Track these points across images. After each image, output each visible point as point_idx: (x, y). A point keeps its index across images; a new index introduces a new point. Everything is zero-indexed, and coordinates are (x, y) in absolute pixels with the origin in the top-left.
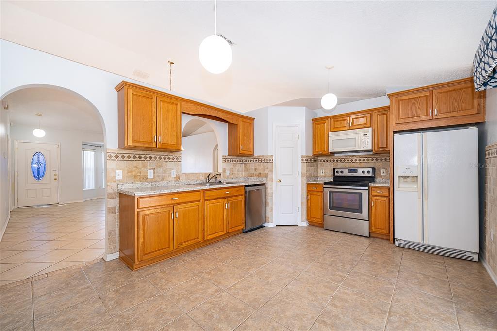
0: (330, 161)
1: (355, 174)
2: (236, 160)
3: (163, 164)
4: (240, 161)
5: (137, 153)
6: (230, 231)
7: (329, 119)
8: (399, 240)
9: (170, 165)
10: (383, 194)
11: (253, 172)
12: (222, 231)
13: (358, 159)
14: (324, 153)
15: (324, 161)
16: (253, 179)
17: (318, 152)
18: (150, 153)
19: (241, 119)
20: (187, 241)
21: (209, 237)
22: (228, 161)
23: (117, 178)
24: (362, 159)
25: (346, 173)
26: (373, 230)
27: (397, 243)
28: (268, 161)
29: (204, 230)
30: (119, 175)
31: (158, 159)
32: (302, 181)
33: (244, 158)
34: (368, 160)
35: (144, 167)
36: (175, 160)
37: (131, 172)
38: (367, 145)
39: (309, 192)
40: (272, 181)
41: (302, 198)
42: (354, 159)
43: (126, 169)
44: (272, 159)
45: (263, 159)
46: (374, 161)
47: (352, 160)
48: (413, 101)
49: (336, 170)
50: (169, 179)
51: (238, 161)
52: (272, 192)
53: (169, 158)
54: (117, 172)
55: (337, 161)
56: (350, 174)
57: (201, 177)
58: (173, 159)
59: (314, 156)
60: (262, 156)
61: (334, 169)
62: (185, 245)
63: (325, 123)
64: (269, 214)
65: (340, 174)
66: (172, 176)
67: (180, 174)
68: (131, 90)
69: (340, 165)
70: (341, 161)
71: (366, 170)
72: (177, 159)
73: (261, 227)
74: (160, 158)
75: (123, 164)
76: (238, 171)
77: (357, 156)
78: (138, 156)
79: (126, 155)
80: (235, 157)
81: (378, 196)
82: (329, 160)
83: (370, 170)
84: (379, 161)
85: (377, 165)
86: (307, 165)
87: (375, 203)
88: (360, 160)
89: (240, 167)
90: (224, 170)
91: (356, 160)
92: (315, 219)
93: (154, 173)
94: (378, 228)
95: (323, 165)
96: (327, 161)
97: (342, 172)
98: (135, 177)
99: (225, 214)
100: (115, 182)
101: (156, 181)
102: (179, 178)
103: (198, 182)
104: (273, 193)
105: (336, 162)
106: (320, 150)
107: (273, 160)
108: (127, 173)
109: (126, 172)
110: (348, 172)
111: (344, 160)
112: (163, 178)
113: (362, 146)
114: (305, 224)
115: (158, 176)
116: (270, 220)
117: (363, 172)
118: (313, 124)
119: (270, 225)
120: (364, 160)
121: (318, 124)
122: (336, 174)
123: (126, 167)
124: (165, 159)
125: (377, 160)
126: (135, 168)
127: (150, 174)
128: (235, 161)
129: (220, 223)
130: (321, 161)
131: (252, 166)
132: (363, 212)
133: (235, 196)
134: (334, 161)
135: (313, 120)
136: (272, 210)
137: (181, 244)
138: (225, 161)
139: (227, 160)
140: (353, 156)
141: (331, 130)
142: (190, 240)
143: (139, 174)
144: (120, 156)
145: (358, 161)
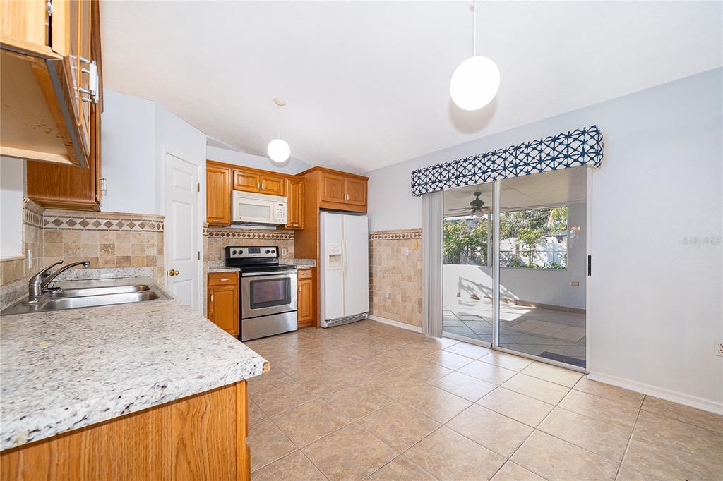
0: (217, 235)
1: (257, 255)
10: (308, 276)
13: (256, 234)
14: (222, 221)
24: (261, 235)
25: (246, 254)
26: (300, 320)
34: (268, 236)
42: (252, 234)
44: (161, 225)
46: (275, 238)
47: (250, 236)
49: (231, 249)
55: (228, 235)
56: (252, 255)
61: (227, 248)
65: (237, 256)
69: (235, 242)
70: (234, 235)
71: (271, 249)
77: (256, 230)
81: (304, 279)
82: (214, 233)
83: (274, 249)
84: (279, 238)
85: (278, 243)
87: (302, 288)
88: (259, 236)
91: (254, 236)
97: (241, 252)
105: (225, 236)
110: (249, 253)
111: (239, 235)
117: (267, 252)
122: (232, 256)
125: (277, 237)
134: (223, 235)
140: (251, 230)
145: (256, 237)
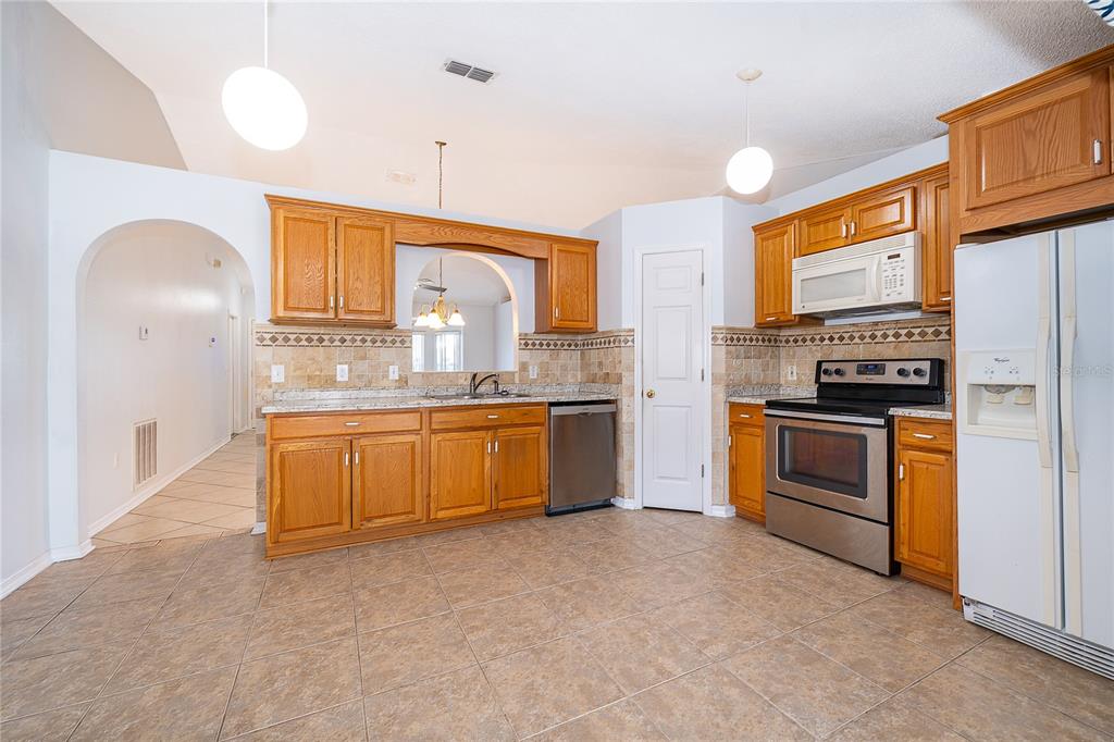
0: (813, 340)
1: (874, 379)
2: (559, 343)
3: (372, 352)
4: (570, 345)
5: (314, 331)
6: (502, 505)
7: (796, 222)
8: (973, 601)
9: (385, 354)
10: (935, 444)
11: (596, 370)
12: (480, 504)
13: (891, 333)
14: (782, 318)
15: (796, 341)
16: (596, 387)
17: (769, 315)
18: (343, 332)
19: (556, 247)
20: (384, 516)
21: (441, 515)
22: (534, 345)
23: (275, 379)
24: (904, 332)
25: (852, 376)
26: (906, 557)
27: (969, 613)
28: (623, 344)
29: (429, 495)
30: (278, 374)
31: (359, 343)
32: (713, 395)
33: (580, 338)
35: (329, 358)
36: (398, 344)
37: (301, 369)
38: (899, 289)
39: (736, 427)
40: (633, 394)
41: (715, 442)
42: (879, 334)
43: (292, 362)
44: (630, 339)
45: (612, 339)
47: (873, 337)
48: (1030, 123)
49: (824, 366)
50: (385, 383)
51: (563, 345)
52: (630, 420)
53: (384, 341)
54: (273, 367)
55: (831, 339)
56: (863, 379)
57: (462, 381)
58: (393, 342)
59: (759, 326)
60: (610, 332)
61: (819, 363)
62: (378, 523)
63: (786, 232)
64: (624, 475)
65: (834, 379)
66: (391, 378)
67: (409, 374)
68: (281, 211)
69: (839, 352)
70: (842, 338)
71: (910, 367)
72: (403, 342)
73: (608, 505)
74: (364, 341)
75: (287, 352)
76: (564, 368)
78: (316, 337)
79: (292, 337)
80: (555, 337)
81: (921, 449)
82: (808, 338)
83: (926, 366)
86: (728, 353)
87: (911, 471)
88: (897, 335)
89: (570, 358)
90: (524, 367)
91: (885, 336)
92: (746, 502)
93: (350, 371)
94: (922, 553)
95: (794, 353)
96: (804, 340)
97: (839, 372)
98: (310, 378)
99: (487, 464)
100: (270, 387)
101: (355, 387)
102: (406, 382)
103: (452, 392)
104: (633, 424)
105: (827, 342)
106: (772, 311)
107: (633, 341)
108: (295, 371)
109: (292, 368)
110: (859, 373)
111: (852, 338)
112: (370, 382)
113: (885, 292)
114: (723, 512)
115: (359, 377)
116: (626, 491)
117: (901, 372)
118: (755, 240)
119: (626, 503)
120: (909, 335)
121: (767, 239)
122: (824, 379)
123: (293, 359)
124: (374, 342)
126: (309, 362)
127: (342, 372)
128: (556, 345)
129: (474, 485)
130: (787, 341)
131: (594, 356)
132: (869, 494)
133: (517, 425)
134: (822, 340)
135: (756, 229)
136: (632, 467)
137: (369, 519)
138: (526, 344)
139: (530, 342)
140: (876, 324)
141: (800, 252)
142: (391, 515)
143: (318, 373)
144: (280, 337)
145: (891, 339)
